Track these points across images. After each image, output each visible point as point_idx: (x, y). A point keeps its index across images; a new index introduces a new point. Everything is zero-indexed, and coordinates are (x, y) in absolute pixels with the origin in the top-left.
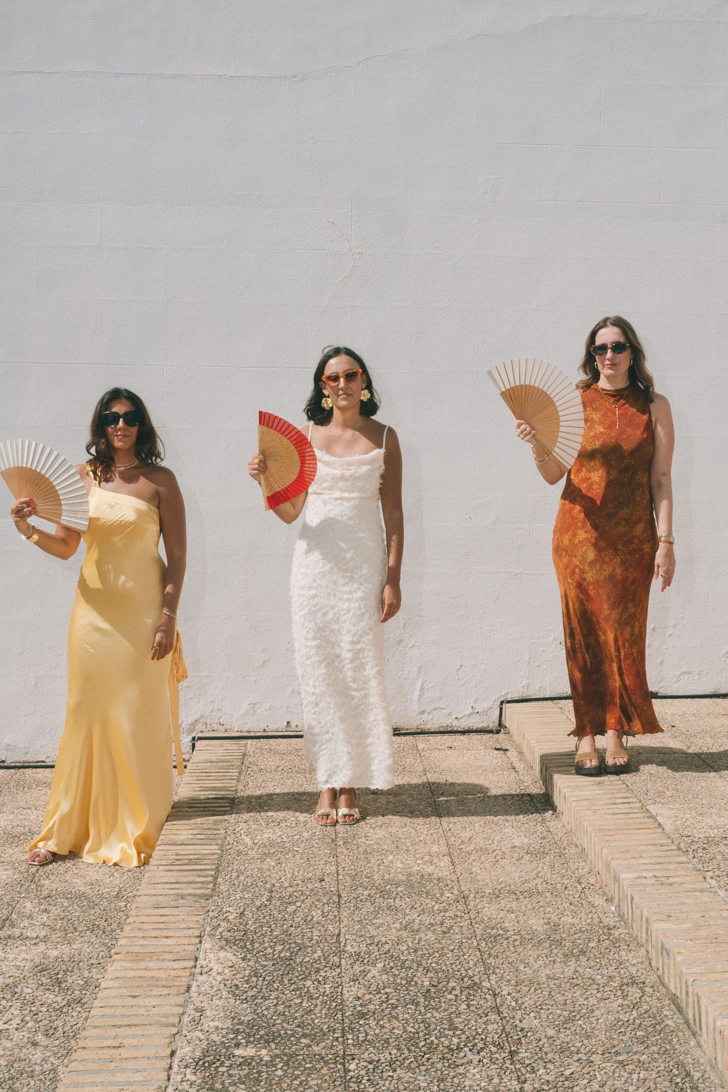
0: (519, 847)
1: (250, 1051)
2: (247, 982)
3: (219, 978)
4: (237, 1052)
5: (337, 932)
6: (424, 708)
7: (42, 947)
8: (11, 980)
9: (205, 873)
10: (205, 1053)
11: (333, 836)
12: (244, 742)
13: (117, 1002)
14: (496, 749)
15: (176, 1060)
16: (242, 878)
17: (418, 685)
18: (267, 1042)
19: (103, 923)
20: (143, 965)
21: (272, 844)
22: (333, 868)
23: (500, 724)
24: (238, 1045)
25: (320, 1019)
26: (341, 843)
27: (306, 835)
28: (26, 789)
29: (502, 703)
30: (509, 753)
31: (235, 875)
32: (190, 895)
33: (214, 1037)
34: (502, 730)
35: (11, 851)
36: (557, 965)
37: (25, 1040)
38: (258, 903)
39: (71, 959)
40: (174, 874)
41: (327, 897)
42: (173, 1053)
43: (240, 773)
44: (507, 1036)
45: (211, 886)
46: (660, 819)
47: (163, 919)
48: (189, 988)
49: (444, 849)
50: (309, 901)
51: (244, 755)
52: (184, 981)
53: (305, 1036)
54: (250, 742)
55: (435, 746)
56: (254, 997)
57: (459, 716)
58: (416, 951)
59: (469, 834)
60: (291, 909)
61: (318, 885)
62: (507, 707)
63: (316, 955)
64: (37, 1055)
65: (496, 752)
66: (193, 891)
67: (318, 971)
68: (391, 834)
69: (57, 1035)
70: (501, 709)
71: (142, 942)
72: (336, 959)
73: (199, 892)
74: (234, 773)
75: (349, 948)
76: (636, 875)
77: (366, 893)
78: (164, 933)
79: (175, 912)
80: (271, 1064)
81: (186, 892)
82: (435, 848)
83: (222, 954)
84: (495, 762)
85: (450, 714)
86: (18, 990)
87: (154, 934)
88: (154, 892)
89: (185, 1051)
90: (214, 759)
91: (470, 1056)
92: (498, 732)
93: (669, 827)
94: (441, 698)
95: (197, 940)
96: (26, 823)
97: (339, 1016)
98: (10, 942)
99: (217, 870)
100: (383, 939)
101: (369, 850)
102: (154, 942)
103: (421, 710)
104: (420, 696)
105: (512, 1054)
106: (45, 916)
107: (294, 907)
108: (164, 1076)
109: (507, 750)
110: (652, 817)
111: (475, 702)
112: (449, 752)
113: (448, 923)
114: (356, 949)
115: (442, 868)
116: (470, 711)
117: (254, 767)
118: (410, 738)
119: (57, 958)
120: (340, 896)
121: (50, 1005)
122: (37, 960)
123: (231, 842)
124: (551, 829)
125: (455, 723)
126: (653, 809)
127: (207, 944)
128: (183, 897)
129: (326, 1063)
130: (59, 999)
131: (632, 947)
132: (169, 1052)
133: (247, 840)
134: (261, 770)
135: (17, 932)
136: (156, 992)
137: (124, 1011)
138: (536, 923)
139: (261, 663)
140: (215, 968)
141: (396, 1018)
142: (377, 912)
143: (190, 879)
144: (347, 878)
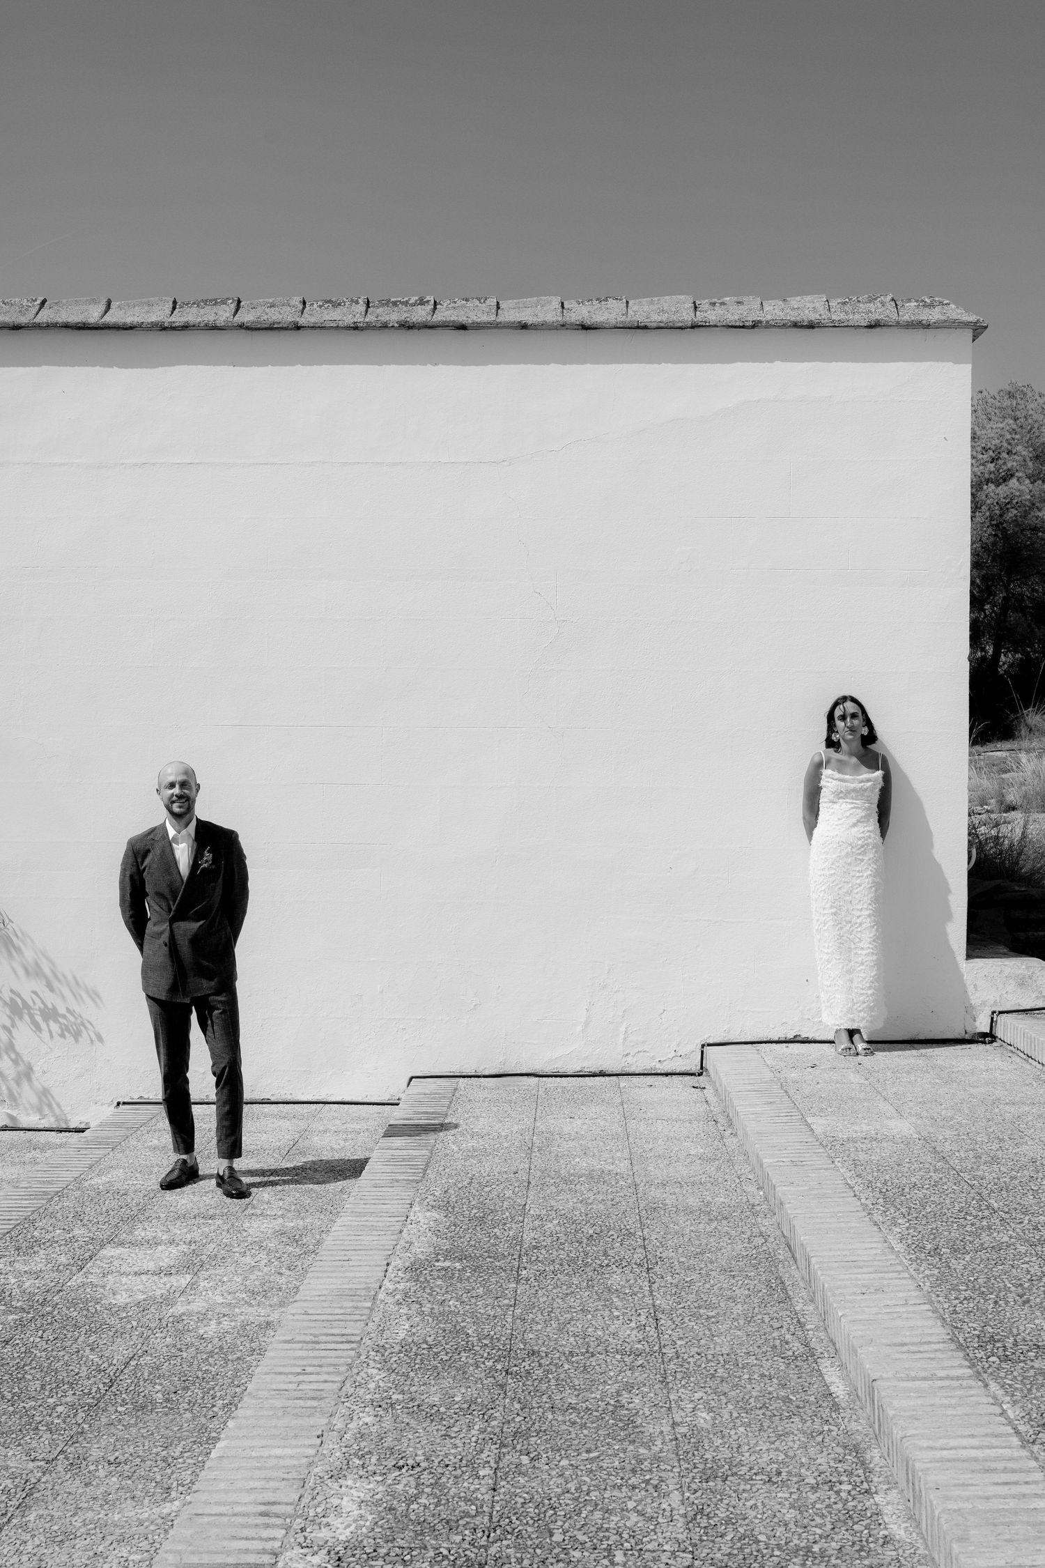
0: (693, 1155)
1: (447, 1264)
2: (447, 1229)
3: (425, 1226)
4: (437, 1264)
5: (524, 1203)
6: (628, 1052)
7: (280, 1221)
8: (257, 1239)
9: (416, 1167)
10: (413, 1264)
11: (530, 1146)
12: (457, 1079)
13: (345, 1238)
14: (694, 1087)
15: (390, 1268)
16: (447, 1170)
17: (623, 1029)
18: (461, 1260)
19: (329, 1207)
20: (365, 1219)
21: (475, 1150)
22: (527, 1166)
23: (702, 1068)
24: (438, 1261)
25: (502, 1248)
26: (536, 1150)
27: (506, 1145)
28: (255, 1119)
29: (703, 1046)
30: (705, 1091)
31: (441, 1169)
32: (403, 1180)
33: (420, 1256)
34: (704, 1073)
35: (247, 1161)
36: (702, 1225)
37: (273, 1271)
38: (460, 1185)
39: (305, 1228)
40: (391, 1167)
41: (519, 1183)
42: (388, 1264)
43: (450, 1102)
44: (648, 1260)
45: (421, 1175)
46: (814, 1127)
47: (381, 1194)
48: (401, 1232)
49: (626, 1155)
50: (503, 1185)
51: (456, 1089)
52: (398, 1228)
53: (490, 1257)
54: (461, 1080)
55: (637, 1084)
56: (452, 1237)
57: (662, 1059)
58: (587, 1215)
59: (651, 1146)
60: (487, 1189)
61: (513, 1175)
62: (707, 1049)
63: (504, 1216)
64: (283, 1280)
65: (694, 1089)
66: (406, 1178)
67: (505, 1224)
68: (581, 1145)
69: (297, 1270)
70: (702, 1052)
71: (364, 1206)
72: (521, 1219)
73: (410, 1178)
74: (446, 1102)
75: (532, 1212)
76: (776, 1160)
77: (552, 1181)
78: (382, 1202)
79: (391, 1190)
80: (464, 1269)
81: (400, 1178)
82: (619, 1154)
83: (428, 1214)
84: (690, 1096)
85: (653, 1058)
86: (264, 1244)
87: (373, 1202)
88: (373, 1178)
89: (396, 1262)
90: (427, 1092)
91: (615, 1269)
92: (700, 1075)
93: (818, 1130)
94: (644, 1042)
95: (409, 1206)
96: (258, 1143)
97: (518, 1248)
98: (254, 1217)
99: (427, 1165)
100: (561, 1208)
101: (560, 1155)
102: (375, 1206)
103: (625, 1053)
104: (624, 1039)
105: (648, 1269)
106: (281, 1203)
107: (490, 1188)
108: (383, 1274)
109: (704, 1088)
110: (808, 1125)
111: (678, 1045)
112: (648, 1089)
113: (617, 1199)
114: (538, 1213)
115: (623, 1166)
116: (673, 1054)
117: (464, 1098)
118: (615, 1078)
119: (293, 1228)
120: (529, 1183)
121: (290, 1253)
122: (278, 1229)
123: (440, 1148)
124: (727, 1144)
125: (658, 1065)
126: (809, 1120)
127: (416, 1208)
128: (397, 1181)
129: (505, 1271)
130: (297, 1250)
131: (768, 1216)
132: (386, 1263)
133: (455, 1148)
134: (470, 1100)
135: (259, 1212)
136: (375, 1233)
137: (351, 1243)
138: (693, 1201)
139: (472, 1007)
140: (422, 1221)
141: (563, 1249)
142: (559, 1193)
143: (404, 1171)
144: (538, 1172)
